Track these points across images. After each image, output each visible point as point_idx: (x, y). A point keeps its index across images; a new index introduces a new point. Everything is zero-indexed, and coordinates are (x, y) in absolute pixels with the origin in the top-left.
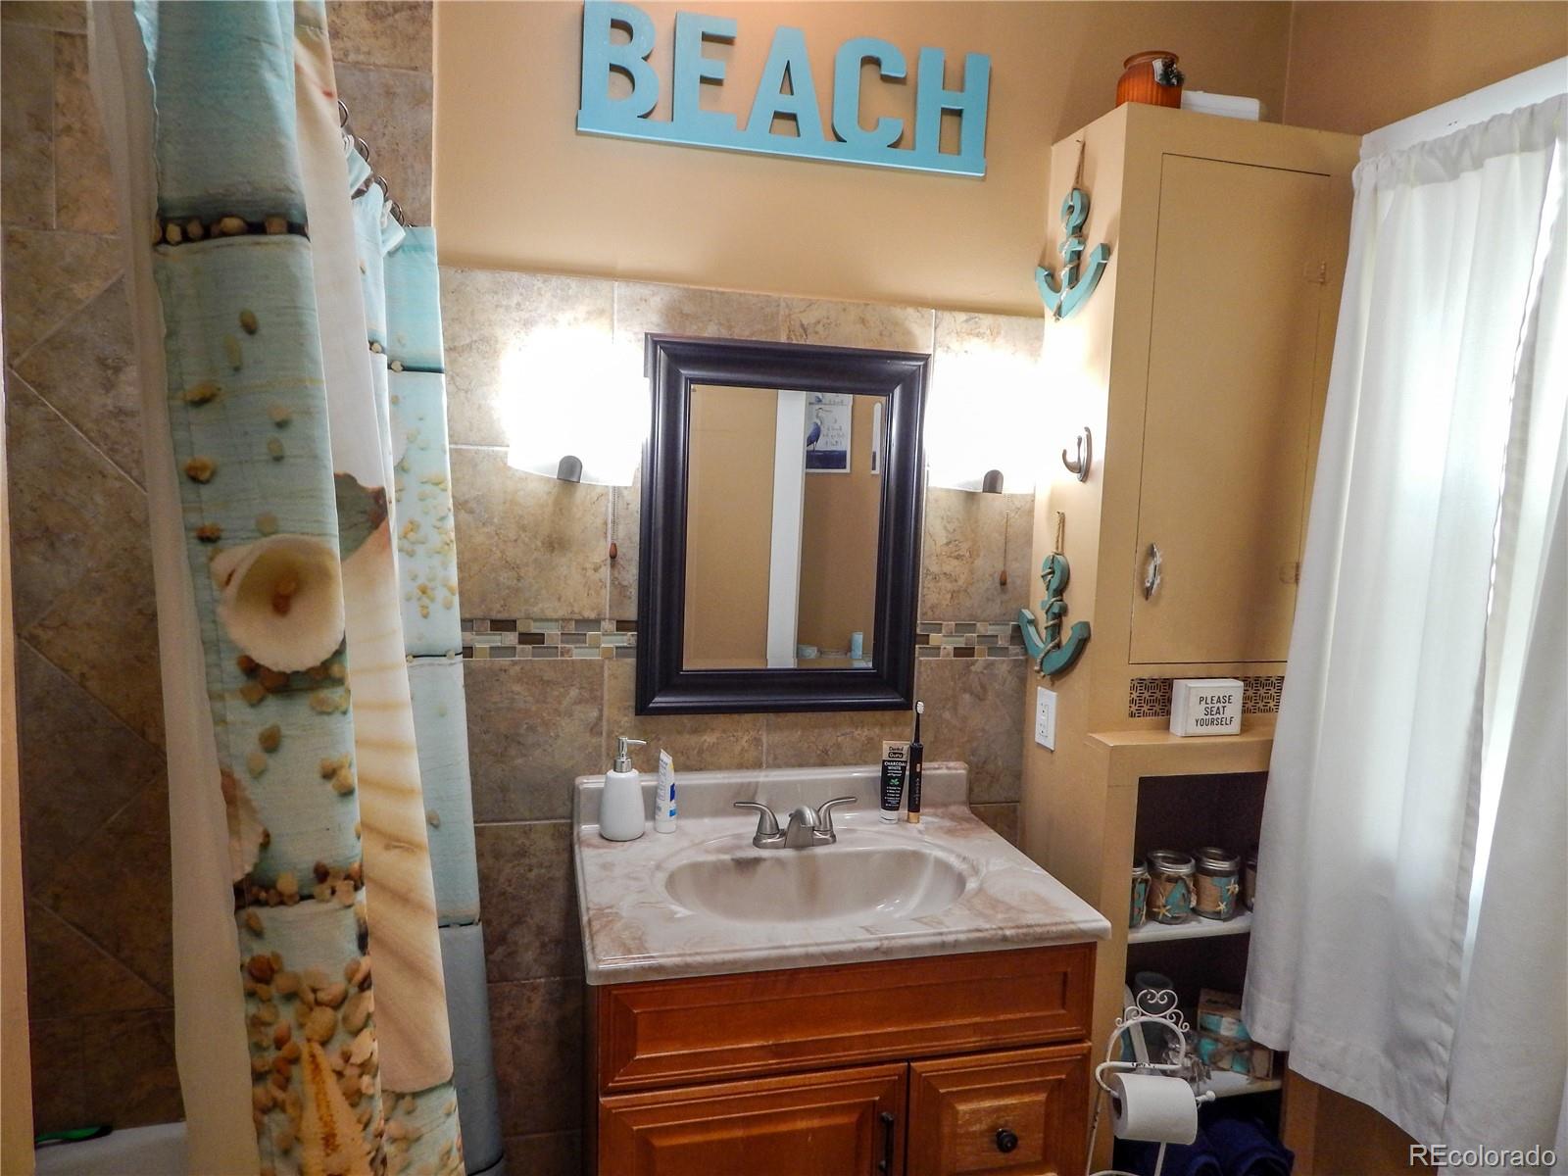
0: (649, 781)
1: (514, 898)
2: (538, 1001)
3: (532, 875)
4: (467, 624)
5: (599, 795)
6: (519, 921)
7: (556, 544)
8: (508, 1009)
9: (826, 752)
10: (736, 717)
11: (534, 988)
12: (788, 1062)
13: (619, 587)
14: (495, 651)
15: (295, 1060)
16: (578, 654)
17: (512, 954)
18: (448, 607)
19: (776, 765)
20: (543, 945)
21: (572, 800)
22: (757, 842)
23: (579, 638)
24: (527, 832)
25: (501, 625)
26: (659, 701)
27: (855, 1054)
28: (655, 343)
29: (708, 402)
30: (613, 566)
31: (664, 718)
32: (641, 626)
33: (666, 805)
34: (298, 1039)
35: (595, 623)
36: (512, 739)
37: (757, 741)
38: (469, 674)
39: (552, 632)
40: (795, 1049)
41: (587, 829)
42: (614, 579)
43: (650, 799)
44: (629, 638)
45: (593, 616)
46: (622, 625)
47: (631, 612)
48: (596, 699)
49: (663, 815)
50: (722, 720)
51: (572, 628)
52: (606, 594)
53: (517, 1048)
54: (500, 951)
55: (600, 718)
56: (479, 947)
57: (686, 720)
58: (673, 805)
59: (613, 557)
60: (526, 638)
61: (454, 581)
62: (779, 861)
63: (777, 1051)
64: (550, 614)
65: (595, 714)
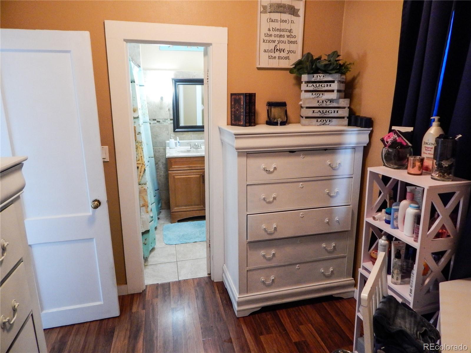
0: (176, 141)
1: (158, 158)
2: (163, 172)
3: (161, 155)
4: (150, 120)
5: (169, 143)
6: (159, 161)
7: (161, 108)
8: (158, 173)
9: (201, 137)
10: (188, 132)
11: (162, 170)
12: (190, 169)
13: (170, 114)
14: (154, 123)
15: (138, 147)
16: (165, 124)
17: (158, 166)
18: (147, 116)
19: (194, 139)
20: (163, 164)
21: (165, 144)
22: (190, 149)
23: (165, 121)
24: (159, 149)
25: (154, 120)
26: (177, 130)
27: (199, 168)
28: (173, 80)
29: (181, 87)
30: (169, 111)
31: (178, 133)
32: (173, 120)
33: (178, 144)
34: (138, 145)
35: (167, 119)
36: (157, 136)
37: (191, 136)
38: (150, 127)
39: (161, 121)
40: (191, 167)
41: (167, 148)
42: (169, 113)
43: (176, 144)
44: (172, 121)
45: (167, 118)
46: (171, 120)
47: (172, 118)
48: (168, 130)
49: (178, 145)
50: (186, 133)
51: (164, 120)
52: (168, 115)
53: (160, 179)
54: (157, 165)
55: (169, 133)
56: (154, 160)
57: (181, 133)
58: (179, 144)
59: (169, 110)
60: (158, 122)
61: (148, 113)
62: (193, 151)
63: (189, 167)
64: (161, 118)
65: (168, 132)
